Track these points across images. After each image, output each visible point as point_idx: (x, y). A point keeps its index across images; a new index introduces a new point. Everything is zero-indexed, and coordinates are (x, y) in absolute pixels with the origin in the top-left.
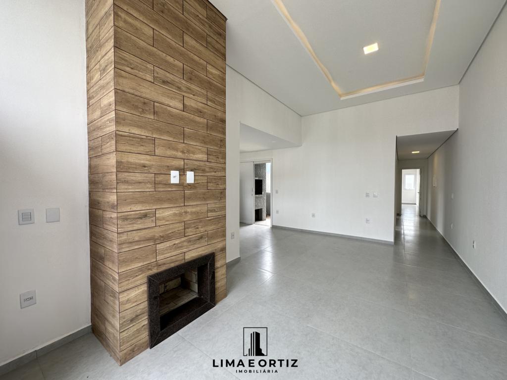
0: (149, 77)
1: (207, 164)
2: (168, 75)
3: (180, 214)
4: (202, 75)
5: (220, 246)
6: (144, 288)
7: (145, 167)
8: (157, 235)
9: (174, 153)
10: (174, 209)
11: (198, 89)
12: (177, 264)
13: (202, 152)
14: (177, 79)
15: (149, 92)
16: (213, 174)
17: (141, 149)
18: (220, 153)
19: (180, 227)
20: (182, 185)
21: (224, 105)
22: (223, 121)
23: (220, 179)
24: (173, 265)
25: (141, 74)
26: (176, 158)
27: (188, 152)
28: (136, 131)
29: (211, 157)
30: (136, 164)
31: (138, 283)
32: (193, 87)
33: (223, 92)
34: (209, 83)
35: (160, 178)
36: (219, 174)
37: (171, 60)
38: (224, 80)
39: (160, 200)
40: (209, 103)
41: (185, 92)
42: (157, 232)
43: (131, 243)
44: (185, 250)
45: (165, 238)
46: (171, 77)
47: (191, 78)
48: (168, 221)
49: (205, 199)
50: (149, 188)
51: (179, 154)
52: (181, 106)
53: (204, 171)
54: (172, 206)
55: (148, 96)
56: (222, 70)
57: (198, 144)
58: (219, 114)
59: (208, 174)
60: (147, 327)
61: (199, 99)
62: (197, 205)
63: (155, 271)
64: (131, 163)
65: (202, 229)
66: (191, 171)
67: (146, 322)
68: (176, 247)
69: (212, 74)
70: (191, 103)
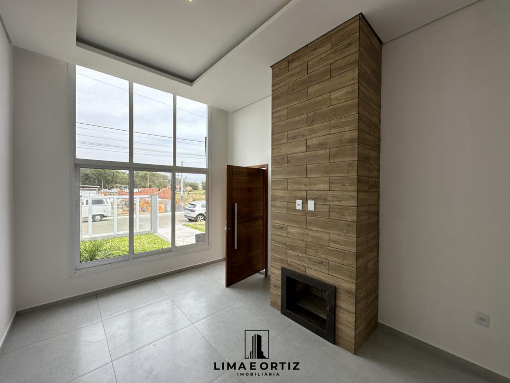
1: (330, 193)
3: (303, 235)
5: (345, 285)
8: (288, 243)
9: (299, 186)
10: (298, 229)
11: (319, 125)
12: (299, 272)
13: (324, 182)
14: (302, 129)
16: (337, 203)
19: (303, 244)
20: (305, 211)
21: (354, 121)
22: (353, 141)
23: (347, 209)
25: (281, 142)
26: (300, 190)
27: (310, 184)
33: (353, 107)
34: (333, 110)
35: (290, 205)
36: (345, 203)
37: (298, 118)
41: (308, 135)
44: (306, 265)
45: (294, 248)
46: (298, 130)
48: (294, 236)
49: (326, 227)
51: (303, 187)
52: (304, 148)
53: (325, 200)
54: (297, 226)
57: (320, 175)
59: (330, 203)
60: (280, 298)
61: (321, 133)
62: (319, 231)
63: (286, 266)
64: (276, 196)
65: (322, 255)
66: (312, 200)
68: (300, 258)
70: (313, 142)
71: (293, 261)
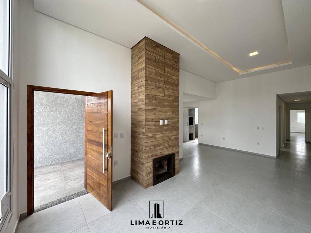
0: (154, 87)
1: (172, 116)
3: (163, 137)
4: (171, 81)
5: (176, 150)
6: (152, 163)
7: (152, 119)
9: (161, 113)
11: (169, 87)
12: (162, 156)
14: (162, 85)
15: (154, 93)
16: (174, 120)
17: (152, 113)
18: (177, 111)
19: (163, 141)
20: (164, 125)
21: (178, 91)
22: (178, 97)
23: (177, 122)
24: (160, 156)
26: (161, 115)
27: (166, 112)
28: (150, 107)
29: (173, 113)
30: (150, 119)
31: (150, 161)
32: (167, 86)
33: (178, 85)
34: (173, 83)
35: (157, 123)
36: (177, 120)
37: (160, 79)
38: (178, 80)
39: (157, 131)
40: (173, 91)
42: (156, 143)
43: (148, 146)
44: (164, 151)
46: (160, 85)
47: (166, 83)
49: (171, 131)
50: (153, 127)
51: (163, 114)
52: (163, 95)
53: (171, 119)
54: (160, 133)
55: (154, 94)
56: (178, 76)
57: (169, 109)
58: (177, 95)
59: (172, 120)
60: (152, 177)
62: (168, 133)
63: (155, 157)
64: (149, 118)
65: (170, 143)
66: (167, 119)
68: (162, 149)
69: (174, 79)
70: (167, 93)
71: (159, 152)
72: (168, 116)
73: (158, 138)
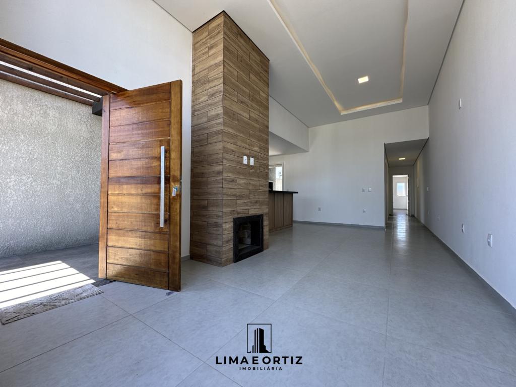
0: (236, 100)
1: (260, 154)
2: (243, 98)
3: (247, 184)
4: (258, 97)
5: (265, 211)
6: (231, 224)
7: (233, 151)
8: (238, 194)
9: (245, 145)
10: (245, 180)
11: (255, 106)
12: (246, 215)
13: (258, 147)
14: (247, 100)
15: (236, 108)
16: (262, 161)
17: (232, 141)
18: (266, 148)
19: (247, 192)
20: (248, 165)
21: (268, 117)
23: (266, 166)
24: (244, 215)
25: (233, 98)
26: (246, 148)
27: (251, 145)
28: (230, 130)
29: (261, 150)
30: (230, 149)
31: (230, 220)
32: (253, 105)
33: (267, 108)
34: (261, 102)
35: (239, 159)
36: (265, 162)
37: (244, 88)
38: (268, 100)
39: (239, 173)
40: (261, 115)
41: (251, 108)
42: (237, 192)
43: (227, 195)
44: (249, 208)
45: (241, 197)
47: (253, 99)
48: (242, 186)
49: (259, 177)
50: (235, 165)
51: (247, 146)
52: (248, 116)
53: (258, 159)
54: (243, 177)
55: (235, 110)
56: (267, 94)
57: (256, 141)
58: (266, 123)
59: (260, 161)
60: (233, 249)
61: (256, 112)
62: (255, 180)
63: (236, 216)
64: (228, 148)
65: (257, 197)
66: (253, 157)
67: (232, 246)
68: (246, 204)
69: (262, 96)
70: (252, 115)
71: (242, 208)
72: (255, 153)
73: (240, 185)
